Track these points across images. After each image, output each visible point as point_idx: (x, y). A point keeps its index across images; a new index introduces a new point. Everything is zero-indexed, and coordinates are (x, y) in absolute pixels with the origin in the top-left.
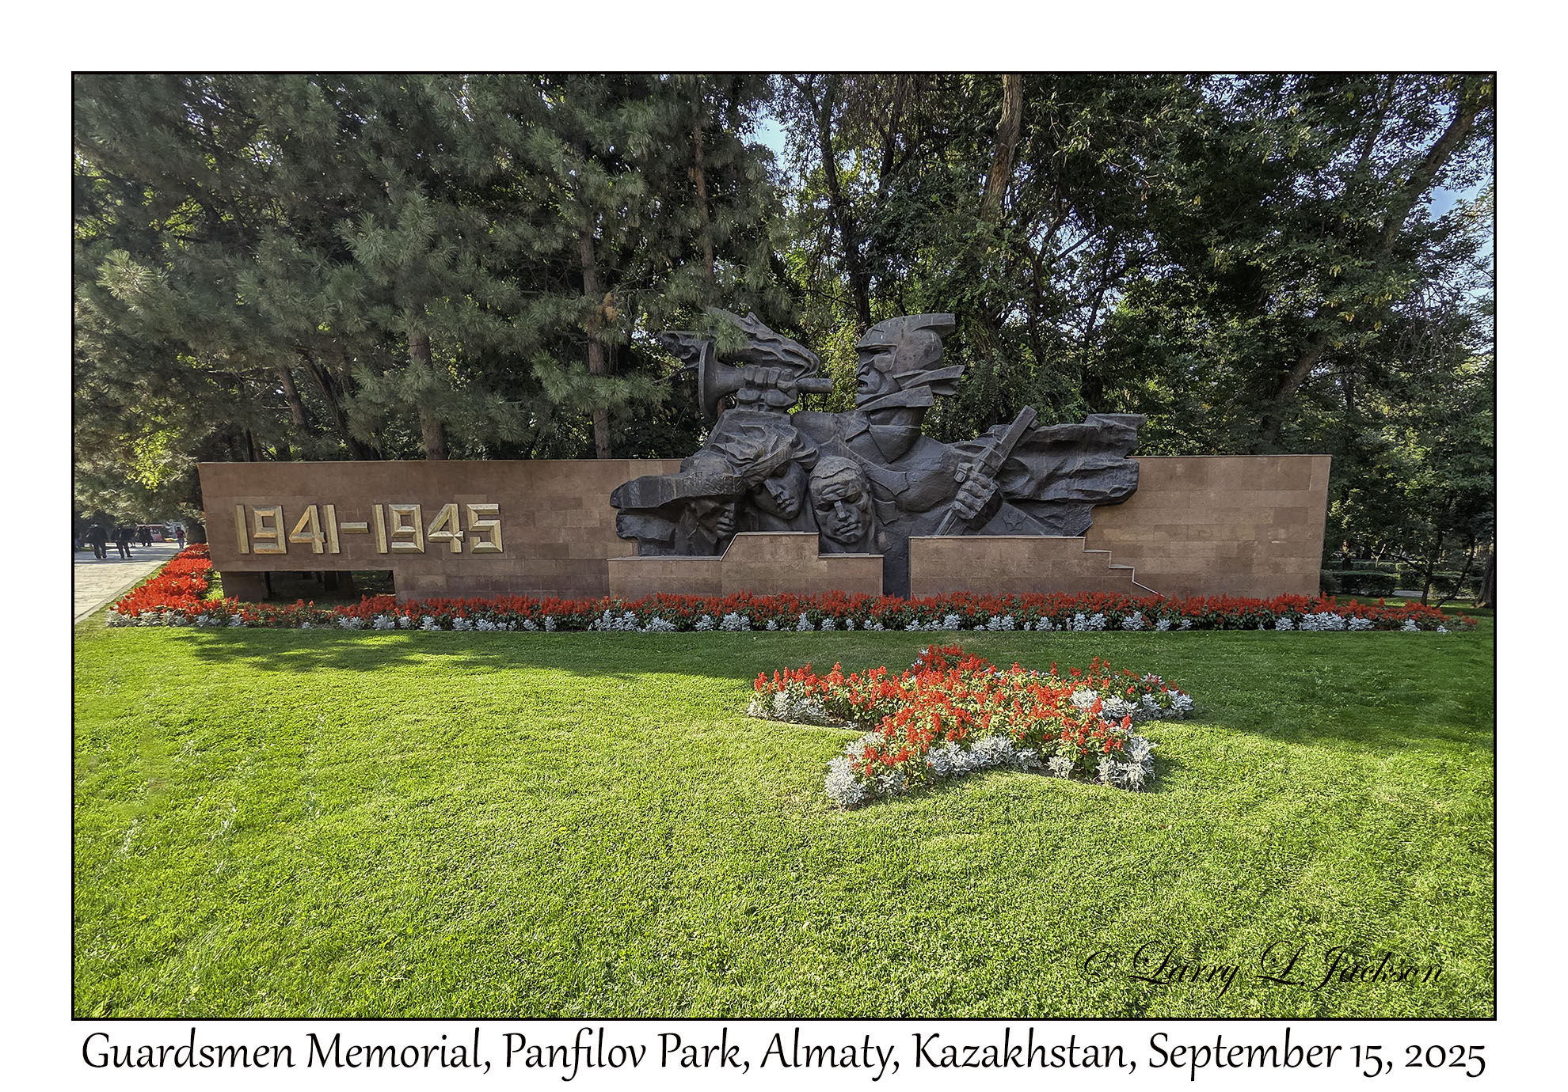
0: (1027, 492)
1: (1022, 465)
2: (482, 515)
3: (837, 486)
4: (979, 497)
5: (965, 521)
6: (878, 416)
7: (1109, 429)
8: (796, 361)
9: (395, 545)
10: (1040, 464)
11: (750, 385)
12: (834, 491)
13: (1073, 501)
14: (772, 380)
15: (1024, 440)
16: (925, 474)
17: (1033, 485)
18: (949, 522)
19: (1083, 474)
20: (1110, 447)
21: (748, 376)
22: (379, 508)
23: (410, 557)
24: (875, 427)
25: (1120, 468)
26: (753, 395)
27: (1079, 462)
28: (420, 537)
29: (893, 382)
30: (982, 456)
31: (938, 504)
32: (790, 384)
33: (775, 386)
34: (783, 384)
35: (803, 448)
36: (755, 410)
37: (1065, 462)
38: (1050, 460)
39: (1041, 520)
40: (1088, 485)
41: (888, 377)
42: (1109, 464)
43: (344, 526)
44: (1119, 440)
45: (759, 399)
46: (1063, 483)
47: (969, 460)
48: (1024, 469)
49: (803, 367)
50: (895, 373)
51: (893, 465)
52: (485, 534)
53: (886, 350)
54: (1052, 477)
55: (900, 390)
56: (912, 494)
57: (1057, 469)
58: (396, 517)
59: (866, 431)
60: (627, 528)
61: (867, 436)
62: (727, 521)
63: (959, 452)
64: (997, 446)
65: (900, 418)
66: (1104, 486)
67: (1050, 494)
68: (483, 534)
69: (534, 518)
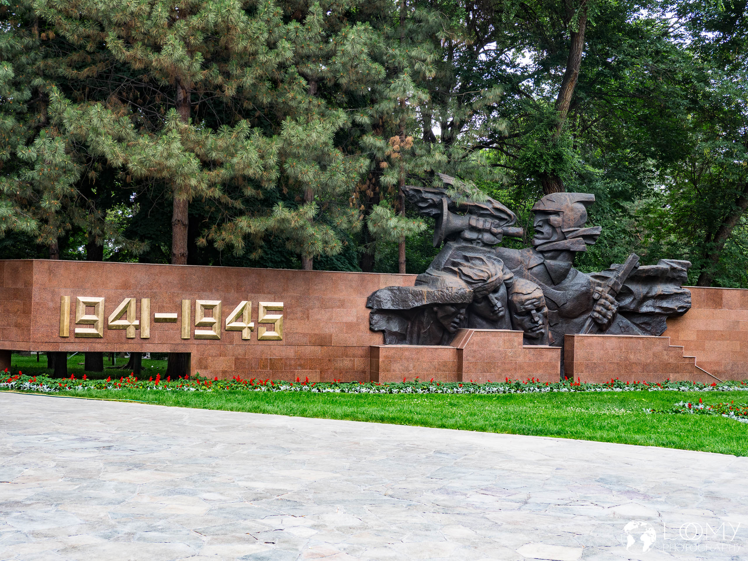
0: (632, 306)
1: (630, 290)
2: (269, 310)
3: (534, 300)
4: (609, 310)
5: (599, 324)
6: (549, 254)
7: (673, 269)
9: (198, 332)
10: (639, 289)
11: (473, 229)
12: (532, 303)
13: (656, 313)
14: (487, 227)
17: (635, 302)
18: (589, 325)
19: (662, 297)
20: (673, 280)
21: (473, 223)
22: (187, 303)
23: (208, 341)
24: (548, 261)
28: (218, 325)
29: (561, 235)
30: (610, 283)
31: (583, 313)
32: (500, 230)
33: (489, 231)
34: (495, 230)
35: (505, 273)
36: (474, 245)
38: (644, 287)
40: (664, 303)
41: (558, 230)
42: (674, 291)
43: (158, 315)
45: (478, 239)
46: (650, 302)
49: (506, 219)
50: (563, 228)
51: (557, 286)
52: (270, 325)
53: (556, 213)
54: (646, 298)
55: (565, 239)
56: (569, 306)
58: (199, 311)
59: (543, 264)
60: (376, 323)
61: (542, 267)
62: (458, 321)
63: (594, 279)
64: (618, 277)
65: (564, 256)
66: (674, 305)
67: (644, 309)
68: (268, 325)
69: (308, 314)
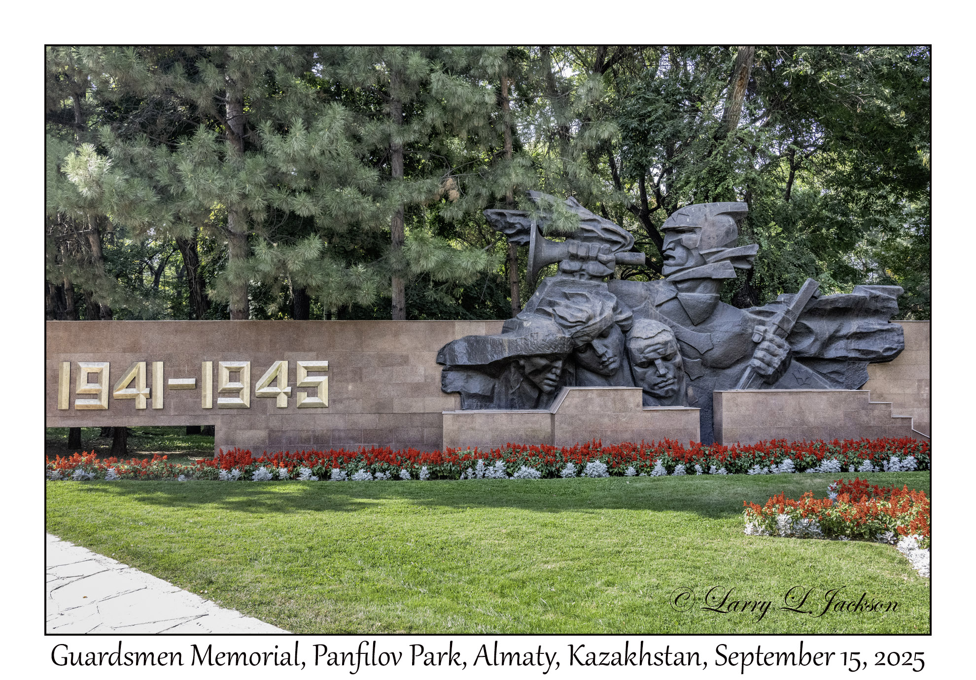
0: (813, 351)
1: (808, 328)
2: (310, 371)
3: (658, 346)
4: (775, 355)
5: (762, 376)
6: (685, 285)
7: (876, 298)
8: (615, 238)
9: (221, 401)
10: (823, 327)
11: (574, 257)
12: (655, 351)
13: (851, 359)
14: (593, 254)
15: (809, 307)
16: (727, 336)
17: (818, 344)
18: (749, 378)
19: (859, 336)
20: (876, 313)
21: (573, 250)
22: (208, 366)
23: (235, 412)
25: (888, 331)
26: (575, 265)
27: (854, 325)
28: (246, 392)
29: (699, 258)
30: (777, 319)
31: (738, 362)
32: (611, 257)
33: (596, 259)
34: (604, 257)
35: (621, 313)
36: (577, 279)
37: (841, 325)
38: (830, 323)
39: (824, 375)
40: (863, 345)
42: (879, 327)
43: (172, 382)
44: (884, 307)
45: (581, 270)
46: (842, 343)
47: (762, 323)
48: (809, 331)
49: (619, 243)
50: (701, 249)
51: (698, 327)
52: (312, 390)
53: (691, 230)
54: (833, 338)
55: (705, 263)
56: (717, 352)
57: (837, 331)
58: (224, 374)
59: (675, 298)
60: (450, 383)
61: (675, 302)
62: (553, 377)
63: (754, 316)
64: (788, 312)
65: (705, 287)
66: (877, 346)
67: (832, 353)
68: (310, 390)
69: (361, 374)
